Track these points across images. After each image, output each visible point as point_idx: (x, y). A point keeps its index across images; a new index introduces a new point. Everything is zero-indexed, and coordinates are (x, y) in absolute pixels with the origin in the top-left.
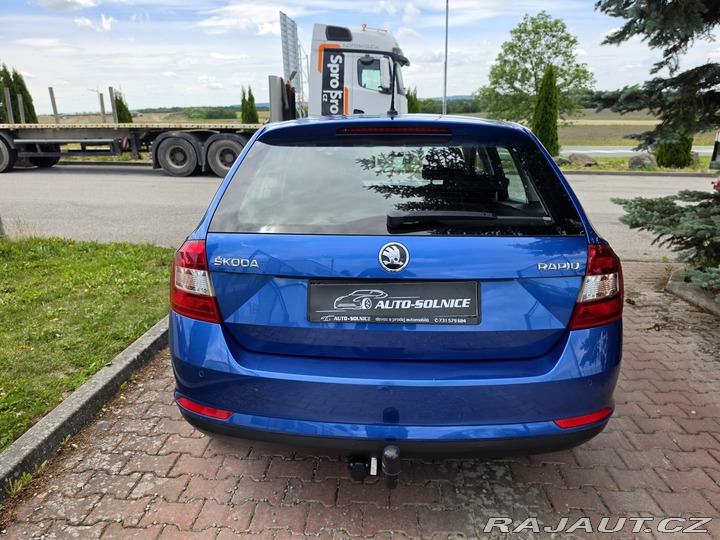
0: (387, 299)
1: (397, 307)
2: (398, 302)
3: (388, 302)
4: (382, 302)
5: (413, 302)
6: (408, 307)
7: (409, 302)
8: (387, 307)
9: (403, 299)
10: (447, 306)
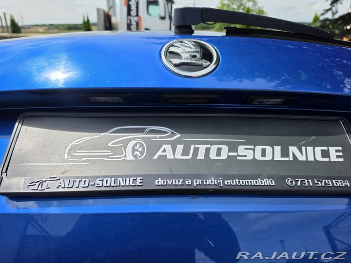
0: (178, 141)
1: (201, 156)
2: (202, 148)
3: (180, 148)
4: (168, 147)
5: (233, 148)
6: (224, 156)
7: (225, 148)
8: (178, 156)
9: (212, 143)
10: (301, 158)
